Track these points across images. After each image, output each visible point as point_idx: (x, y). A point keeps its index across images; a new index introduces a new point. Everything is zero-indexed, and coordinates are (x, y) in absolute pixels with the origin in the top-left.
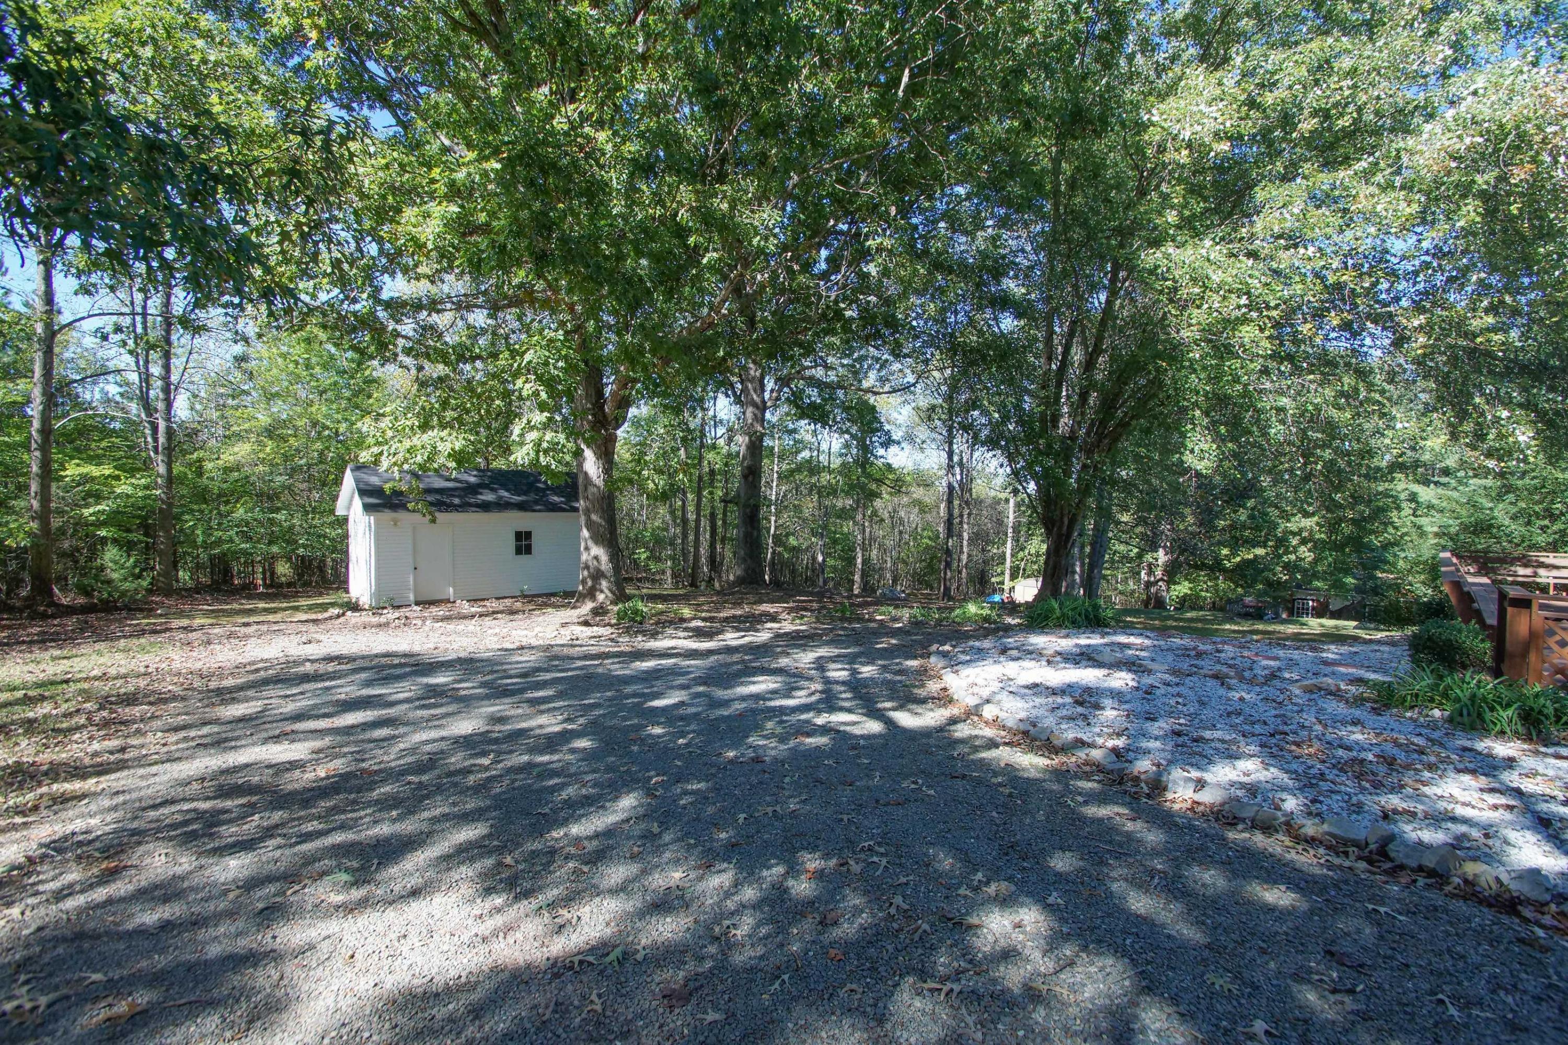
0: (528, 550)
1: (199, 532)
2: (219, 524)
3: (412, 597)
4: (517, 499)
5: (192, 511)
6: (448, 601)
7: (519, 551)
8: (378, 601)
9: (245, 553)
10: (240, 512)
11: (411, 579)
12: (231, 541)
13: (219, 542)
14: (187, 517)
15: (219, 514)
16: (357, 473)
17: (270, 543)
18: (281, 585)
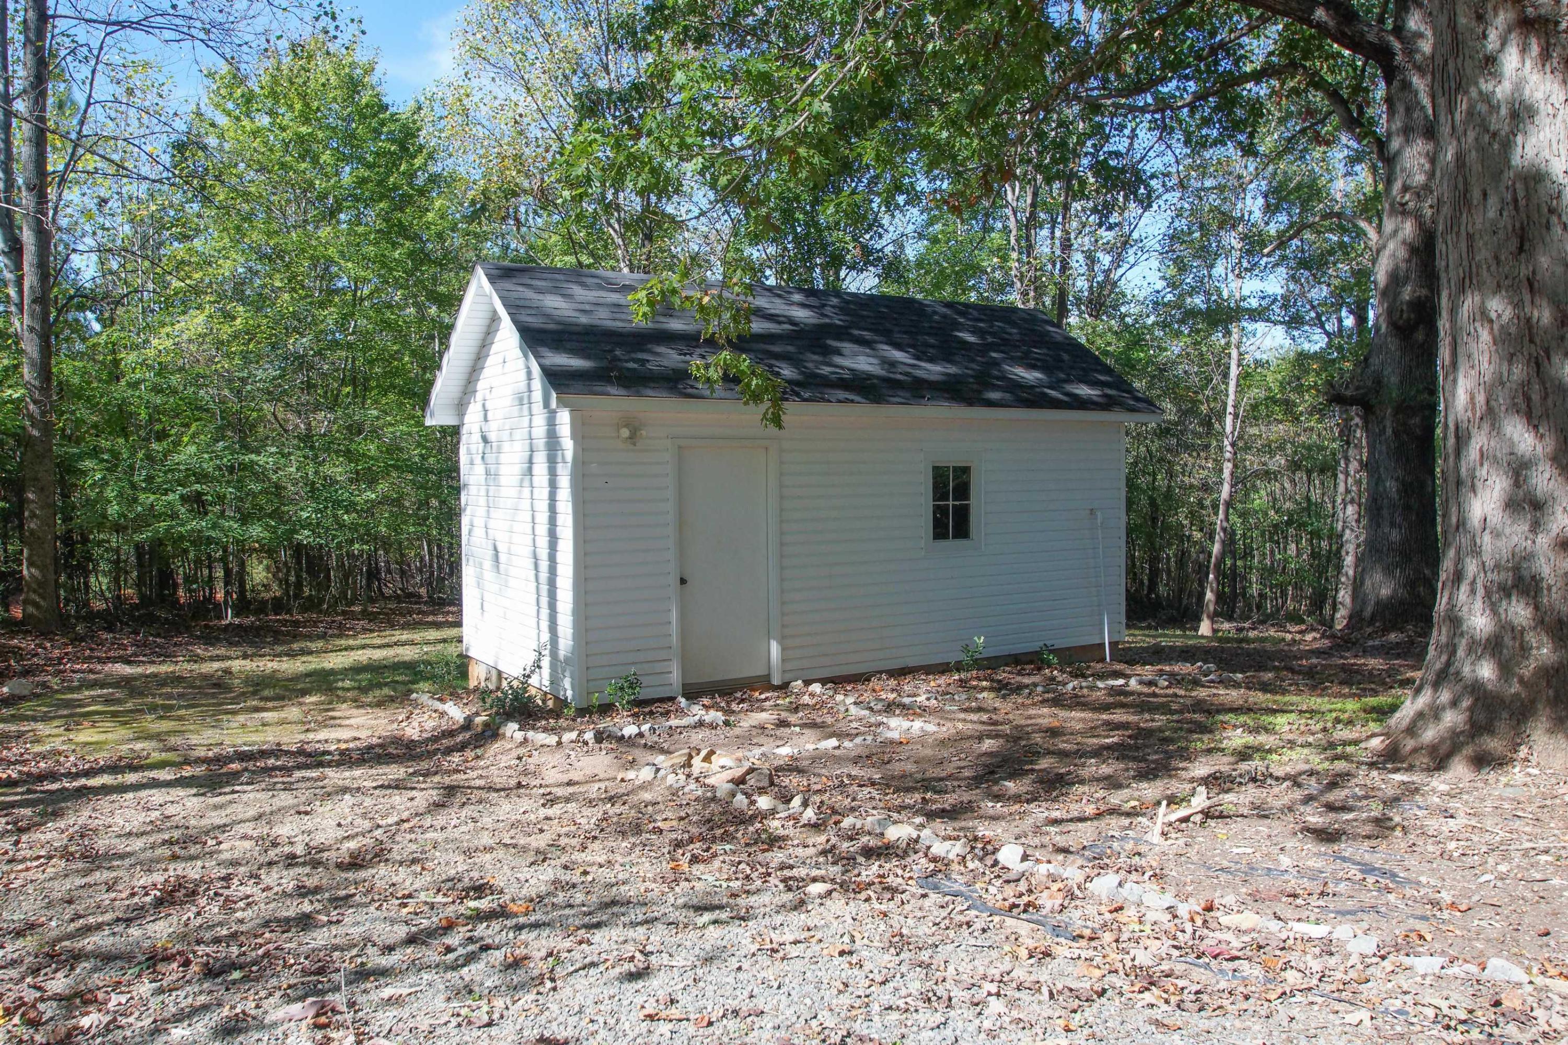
0: (962, 530)
1: (110, 493)
2: (149, 479)
3: (675, 677)
4: (933, 370)
5: (95, 453)
6: (765, 683)
7: (940, 532)
8: (584, 684)
9: (199, 540)
10: (187, 453)
11: (674, 616)
12: (174, 516)
13: (151, 515)
14: (88, 464)
15: (149, 457)
16: (507, 285)
17: (245, 519)
18: (261, 607)
